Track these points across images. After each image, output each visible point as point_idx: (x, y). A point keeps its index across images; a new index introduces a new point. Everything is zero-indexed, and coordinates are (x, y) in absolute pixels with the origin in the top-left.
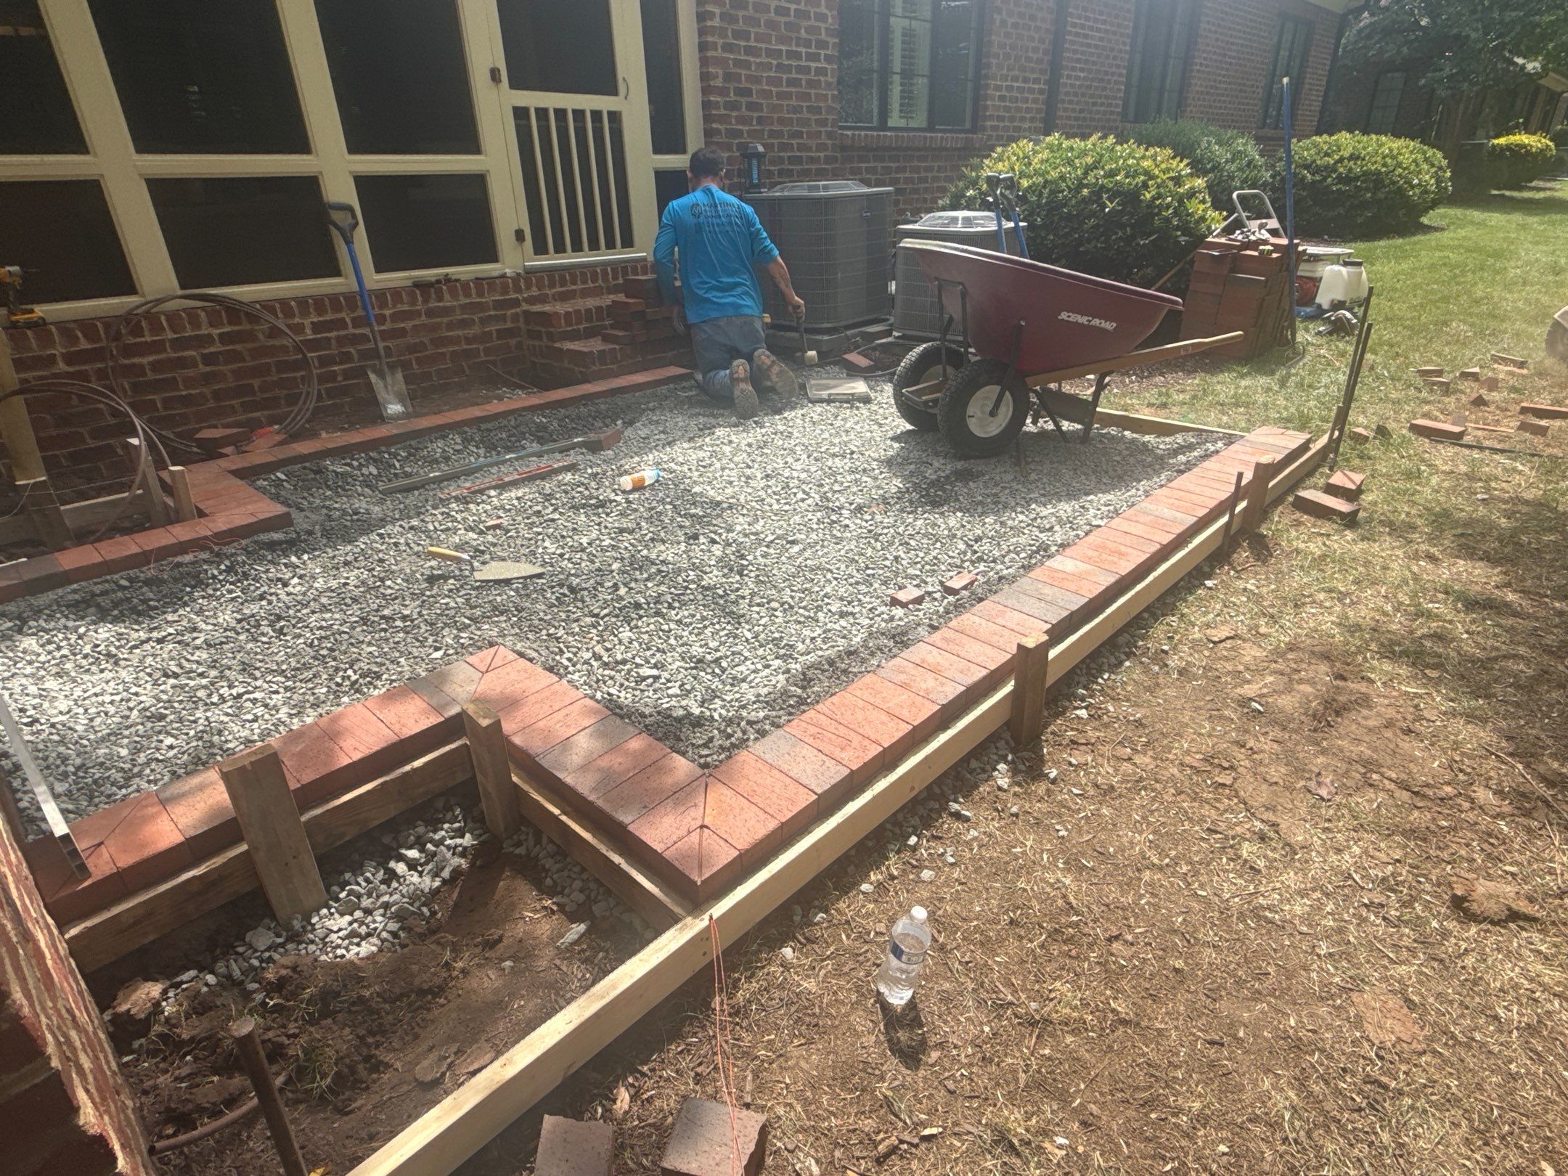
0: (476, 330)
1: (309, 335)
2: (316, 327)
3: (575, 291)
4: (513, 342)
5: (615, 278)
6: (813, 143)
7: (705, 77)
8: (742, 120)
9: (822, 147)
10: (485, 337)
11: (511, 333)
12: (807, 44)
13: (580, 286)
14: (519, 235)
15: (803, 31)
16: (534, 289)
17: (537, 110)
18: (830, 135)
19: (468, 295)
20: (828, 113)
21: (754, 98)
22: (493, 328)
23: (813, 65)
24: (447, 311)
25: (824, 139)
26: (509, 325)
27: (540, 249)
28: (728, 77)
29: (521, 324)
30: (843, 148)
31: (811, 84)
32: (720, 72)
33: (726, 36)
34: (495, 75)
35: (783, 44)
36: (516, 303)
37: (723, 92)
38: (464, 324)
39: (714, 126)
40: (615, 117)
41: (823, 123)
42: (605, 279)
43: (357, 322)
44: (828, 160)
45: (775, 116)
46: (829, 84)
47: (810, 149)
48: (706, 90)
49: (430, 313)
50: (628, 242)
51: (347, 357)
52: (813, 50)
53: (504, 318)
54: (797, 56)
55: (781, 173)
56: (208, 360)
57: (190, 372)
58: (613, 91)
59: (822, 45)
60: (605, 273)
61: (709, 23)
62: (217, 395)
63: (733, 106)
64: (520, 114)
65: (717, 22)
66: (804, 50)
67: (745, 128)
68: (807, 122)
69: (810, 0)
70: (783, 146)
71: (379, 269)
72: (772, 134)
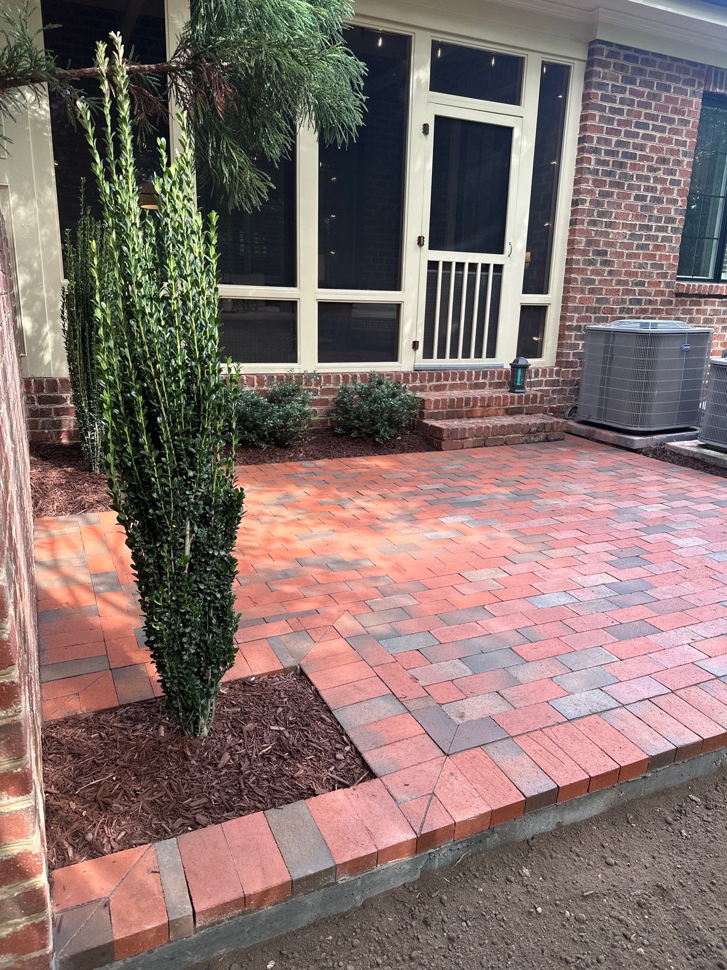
3: (446, 385)
5: (477, 378)
6: (652, 290)
7: (571, 242)
8: (596, 272)
9: (662, 293)
12: (659, 220)
13: (450, 382)
14: (415, 345)
15: (655, 211)
16: (418, 381)
17: (444, 263)
18: (668, 285)
20: (669, 268)
21: (608, 257)
23: (661, 234)
25: (662, 287)
27: (428, 354)
28: (589, 243)
30: (678, 295)
31: (657, 247)
32: (584, 239)
33: (593, 215)
34: (420, 241)
35: (637, 220)
37: (584, 253)
39: (572, 276)
40: (499, 268)
41: (664, 275)
42: (469, 379)
44: (663, 303)
45: (624, 270)
46: (672, 249)
47: (650, 295)
48: (570, 251)
50: (492, 354)
52: (662, 224)
54: (649, 228)
55: (622, 310)
58: (501, 251)
59: (671, 220)
60: (470, 374)
61: (580, 207)
63: (591, 262)
64: (433, 265)
65: (587, 206)
66: (654, 224)
67: (597, 278)
68: (650, 275)
69: (665, 190)
70: (627, 292)
71: (321, 360)
72: (619, 283)
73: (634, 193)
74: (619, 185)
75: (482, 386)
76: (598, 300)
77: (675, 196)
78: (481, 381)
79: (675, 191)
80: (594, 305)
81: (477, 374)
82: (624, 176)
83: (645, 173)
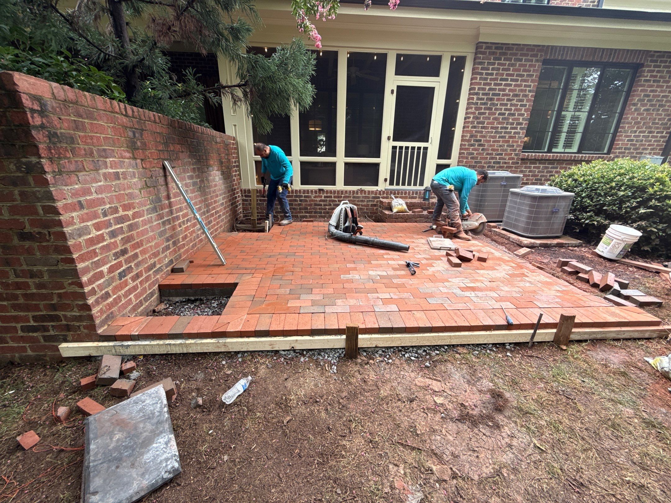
0: (365, 203)
1: (323, 198)
2: (325, 197)
4: (375, 208)
6: (507, 157)
7: (463, 136)
8: (475, 150)
9: (513, 159)
10: (368, 205)
11: (375, 205)
12: (512, 124)
13: (400, 195)
14: (386, 180)
15: (510, 120)
17: (400, 147)
18: (516, 155)
19: (365, 194)
20: (517, 147)
21: (482, 143)
22: (370, 203)
23: (513, 131)
24: (358, 197)
25: (513, 156)
26: (375, 203)
27: (391, 183)
28: (471, 136)
29: (379, 203)
30: (522, 159)
31: (510, 137)
32: (469, 135)
33: (474, 124)
34: (389, 138)
35: (500, 125)
36: (379, 198)
37: (469, 141)
38: (362, 201)
39: (463, 151)
40: (426, 149)
41: (515, 150)
43: (335, 197)
44: (513, 163)
45: (490, 148)
46: (520, 137)
47: (505, 159)
48: (463, 140)
49: (354, 197)
50: (422, 184)
51: (330, 205)
52: (514, 126)
53: (374, 201)
54: (507, 128)
55: (489, 167)
56: (301, 201)
57: (296, 203)
58: (427, 141)
59: (519, 124)
60: (409, 193)
61: (468, 120)
62: (300, 209)
63: (472, 145)
65: (471, 120)
66: (509, 126)
67: (475, 152)
68: (506, 150)
69: (516, 110)
70: (492, 158)
71: (345, 185)
72: (487, 154)
73: (498, 112)
74: (490, 109)
75: (415, 198)
76: (475, 162)
77: (523, 112)
78: (415, 195)
79: (523, 110)
80: (473, 164)
81: (413, 193)
82: (493, 104)
83: (505, 102)
